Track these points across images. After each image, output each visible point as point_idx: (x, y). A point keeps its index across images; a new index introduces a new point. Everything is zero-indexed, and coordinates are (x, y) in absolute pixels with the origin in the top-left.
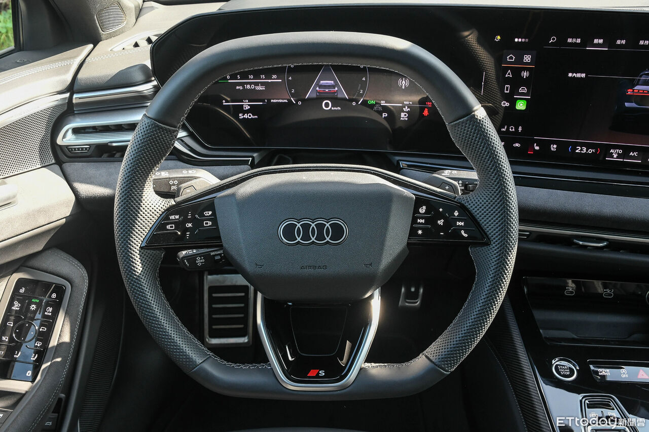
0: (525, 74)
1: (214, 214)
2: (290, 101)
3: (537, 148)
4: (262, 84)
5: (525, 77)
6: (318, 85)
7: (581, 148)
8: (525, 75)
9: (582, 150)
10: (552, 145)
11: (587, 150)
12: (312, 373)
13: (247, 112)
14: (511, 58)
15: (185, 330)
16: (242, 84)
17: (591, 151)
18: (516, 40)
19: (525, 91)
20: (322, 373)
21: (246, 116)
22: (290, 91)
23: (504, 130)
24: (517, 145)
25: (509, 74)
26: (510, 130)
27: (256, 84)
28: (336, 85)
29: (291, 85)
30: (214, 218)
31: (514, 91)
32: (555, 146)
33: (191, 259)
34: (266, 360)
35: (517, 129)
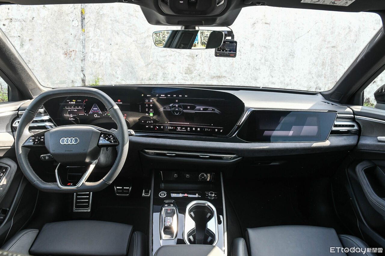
0: (151, 105)
1: (44, 137)
2: (84, 114)
3: (157, 128)
4: (76, 109)
6: (93, 109)
9: (170, 128)
10: (161, 127)
12: (69, 184)
13: (72, 118)
14: (147, 101)
15: (34, 172)
16: (70, 109)
17: (172, 128)
18: (148, 96)
19: (152, 110)
20: (72, 184)
21: (71, 119)
22: (85, 111)
23: (147, 122)
24: (152, 127)
25: (147, 105)
26: (149, 122)
27: (74, 109)
28: (98, 110)
29: (85, 110)
30: (44, 139)
31: (149, 110)
33: (44, 157)
34: (56, 181)
35: (151, 122)
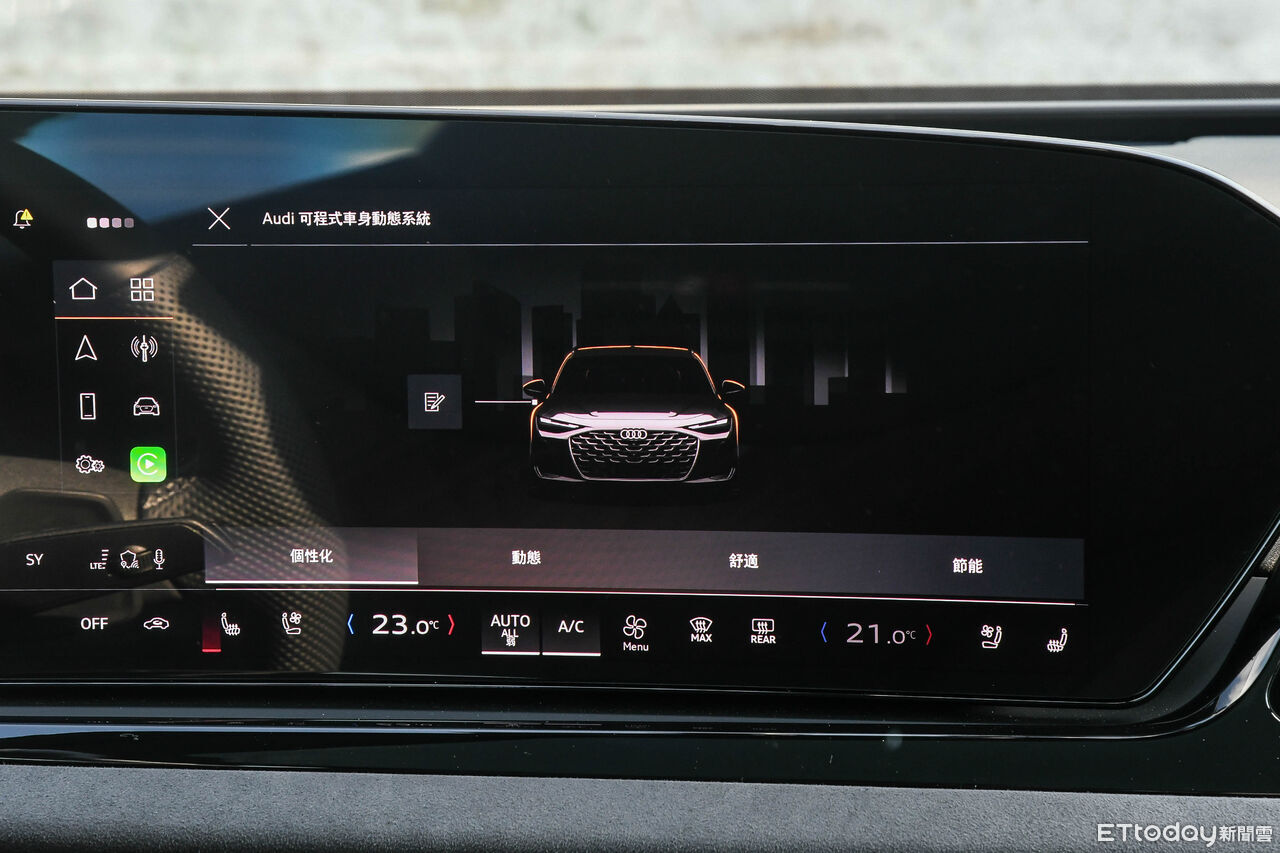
3: (232, 630)
5: (145, 359)
7: (389, 618)
8: (145, 352)
9: (391, 625)
10: (285, 615)
11: (411, 625)
14: (84, 290)
17: (425, 627)
18: (92, 223)
19: (154, 411)
23: (99, 566)
24: (157, 623)
25: (86, 350)
26: (124, 564)
31: (114, 412)
32: (296, 618)
35: (146, 560)
